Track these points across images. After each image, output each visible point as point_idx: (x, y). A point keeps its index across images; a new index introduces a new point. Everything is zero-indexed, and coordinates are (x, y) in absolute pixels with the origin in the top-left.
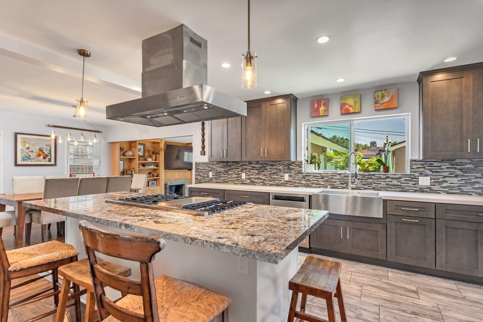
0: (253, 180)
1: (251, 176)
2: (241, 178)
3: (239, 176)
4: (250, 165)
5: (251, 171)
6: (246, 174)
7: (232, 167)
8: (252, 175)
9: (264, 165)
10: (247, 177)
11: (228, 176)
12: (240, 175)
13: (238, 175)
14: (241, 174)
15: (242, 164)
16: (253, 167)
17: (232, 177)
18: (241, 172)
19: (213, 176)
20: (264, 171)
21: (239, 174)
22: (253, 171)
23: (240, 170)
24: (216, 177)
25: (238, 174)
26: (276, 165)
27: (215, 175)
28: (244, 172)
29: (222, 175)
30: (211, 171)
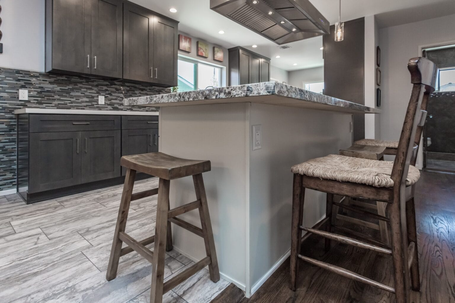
0: (116, 106)
1: (113, 101)
2: (96, 103)
3: (93, 99)
4: (112, 86)
5: (113, 95)
6: (106, 97)
7: (80, 85)
8: (116, 99)
9: (133, 88)
10: (108, 102)
11: (70, 99)
12: (95, 98)
13: (91, 99)
14: (98, 97)
15: (99, 83)
16: (117, 90)
17: (80, 101)
18: (97, 95)
19: (29, 97)
20: (133, 95)
21: (93, 97)
22: (116, 94)
23: (95, 92)
24: (39, 99)
25: (90, 97)
26: (146, 90)
27: (38, 96)
28: (103, 95)
29: (57, 97)
30: (23, 87)
